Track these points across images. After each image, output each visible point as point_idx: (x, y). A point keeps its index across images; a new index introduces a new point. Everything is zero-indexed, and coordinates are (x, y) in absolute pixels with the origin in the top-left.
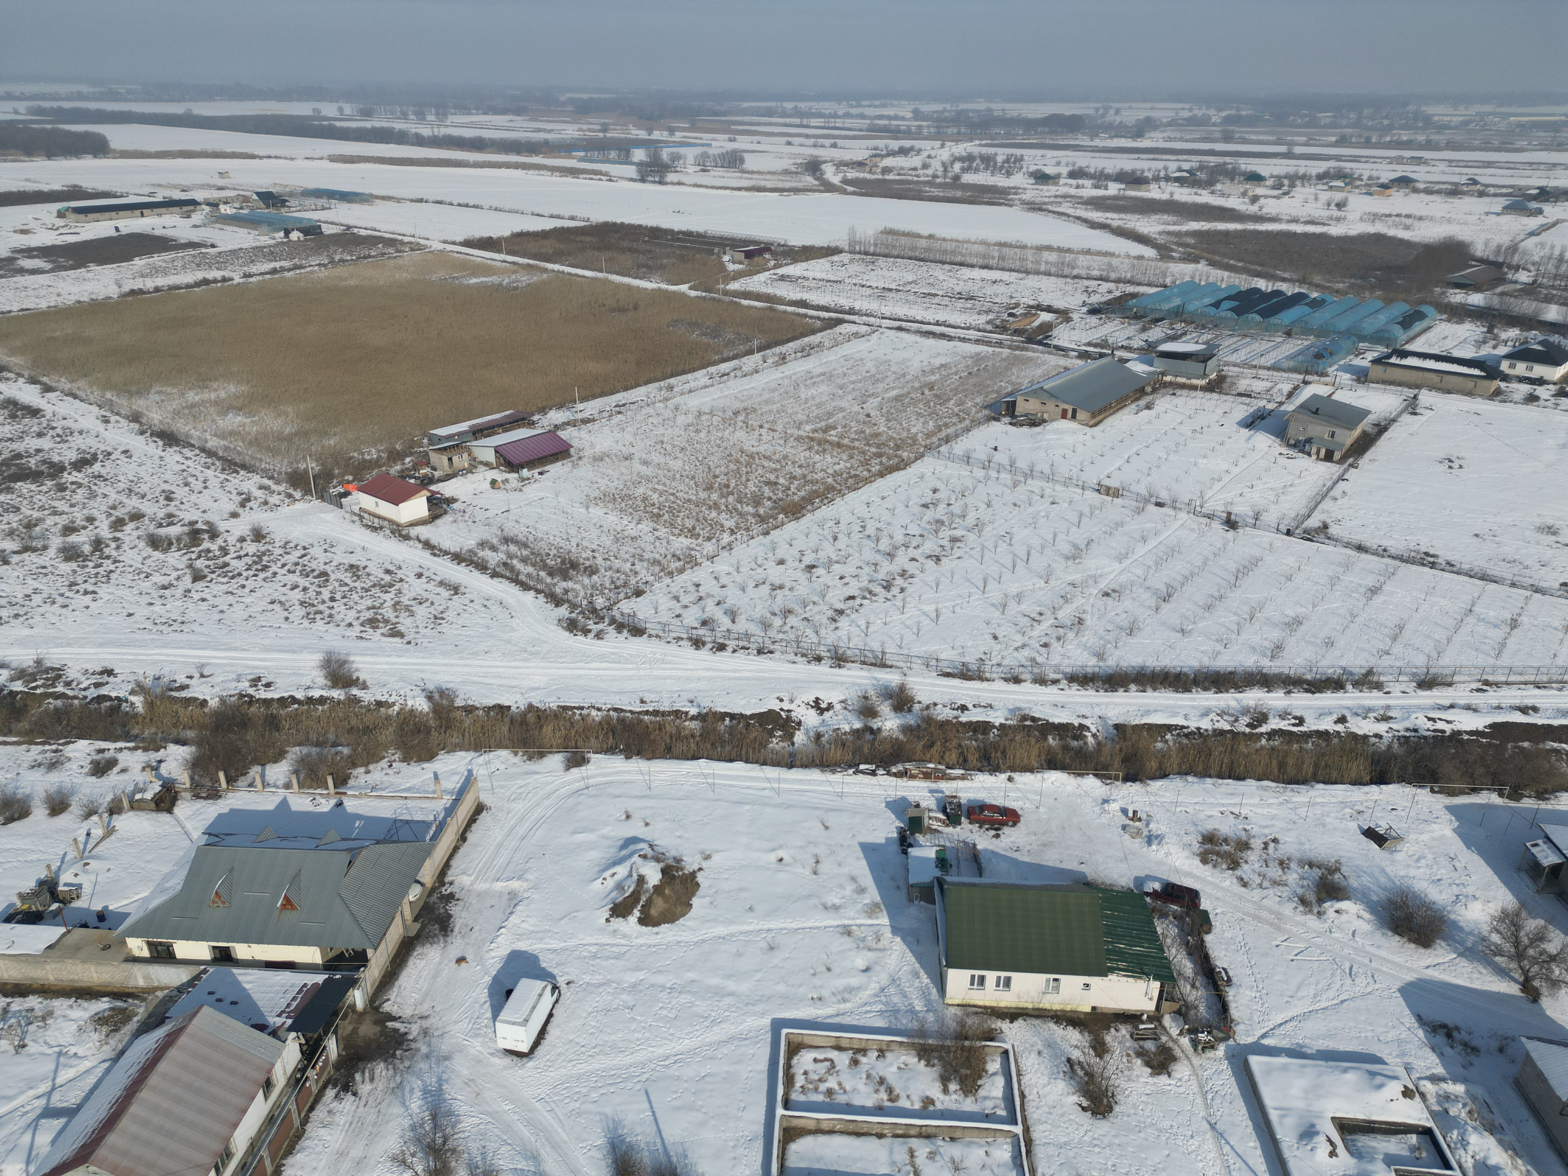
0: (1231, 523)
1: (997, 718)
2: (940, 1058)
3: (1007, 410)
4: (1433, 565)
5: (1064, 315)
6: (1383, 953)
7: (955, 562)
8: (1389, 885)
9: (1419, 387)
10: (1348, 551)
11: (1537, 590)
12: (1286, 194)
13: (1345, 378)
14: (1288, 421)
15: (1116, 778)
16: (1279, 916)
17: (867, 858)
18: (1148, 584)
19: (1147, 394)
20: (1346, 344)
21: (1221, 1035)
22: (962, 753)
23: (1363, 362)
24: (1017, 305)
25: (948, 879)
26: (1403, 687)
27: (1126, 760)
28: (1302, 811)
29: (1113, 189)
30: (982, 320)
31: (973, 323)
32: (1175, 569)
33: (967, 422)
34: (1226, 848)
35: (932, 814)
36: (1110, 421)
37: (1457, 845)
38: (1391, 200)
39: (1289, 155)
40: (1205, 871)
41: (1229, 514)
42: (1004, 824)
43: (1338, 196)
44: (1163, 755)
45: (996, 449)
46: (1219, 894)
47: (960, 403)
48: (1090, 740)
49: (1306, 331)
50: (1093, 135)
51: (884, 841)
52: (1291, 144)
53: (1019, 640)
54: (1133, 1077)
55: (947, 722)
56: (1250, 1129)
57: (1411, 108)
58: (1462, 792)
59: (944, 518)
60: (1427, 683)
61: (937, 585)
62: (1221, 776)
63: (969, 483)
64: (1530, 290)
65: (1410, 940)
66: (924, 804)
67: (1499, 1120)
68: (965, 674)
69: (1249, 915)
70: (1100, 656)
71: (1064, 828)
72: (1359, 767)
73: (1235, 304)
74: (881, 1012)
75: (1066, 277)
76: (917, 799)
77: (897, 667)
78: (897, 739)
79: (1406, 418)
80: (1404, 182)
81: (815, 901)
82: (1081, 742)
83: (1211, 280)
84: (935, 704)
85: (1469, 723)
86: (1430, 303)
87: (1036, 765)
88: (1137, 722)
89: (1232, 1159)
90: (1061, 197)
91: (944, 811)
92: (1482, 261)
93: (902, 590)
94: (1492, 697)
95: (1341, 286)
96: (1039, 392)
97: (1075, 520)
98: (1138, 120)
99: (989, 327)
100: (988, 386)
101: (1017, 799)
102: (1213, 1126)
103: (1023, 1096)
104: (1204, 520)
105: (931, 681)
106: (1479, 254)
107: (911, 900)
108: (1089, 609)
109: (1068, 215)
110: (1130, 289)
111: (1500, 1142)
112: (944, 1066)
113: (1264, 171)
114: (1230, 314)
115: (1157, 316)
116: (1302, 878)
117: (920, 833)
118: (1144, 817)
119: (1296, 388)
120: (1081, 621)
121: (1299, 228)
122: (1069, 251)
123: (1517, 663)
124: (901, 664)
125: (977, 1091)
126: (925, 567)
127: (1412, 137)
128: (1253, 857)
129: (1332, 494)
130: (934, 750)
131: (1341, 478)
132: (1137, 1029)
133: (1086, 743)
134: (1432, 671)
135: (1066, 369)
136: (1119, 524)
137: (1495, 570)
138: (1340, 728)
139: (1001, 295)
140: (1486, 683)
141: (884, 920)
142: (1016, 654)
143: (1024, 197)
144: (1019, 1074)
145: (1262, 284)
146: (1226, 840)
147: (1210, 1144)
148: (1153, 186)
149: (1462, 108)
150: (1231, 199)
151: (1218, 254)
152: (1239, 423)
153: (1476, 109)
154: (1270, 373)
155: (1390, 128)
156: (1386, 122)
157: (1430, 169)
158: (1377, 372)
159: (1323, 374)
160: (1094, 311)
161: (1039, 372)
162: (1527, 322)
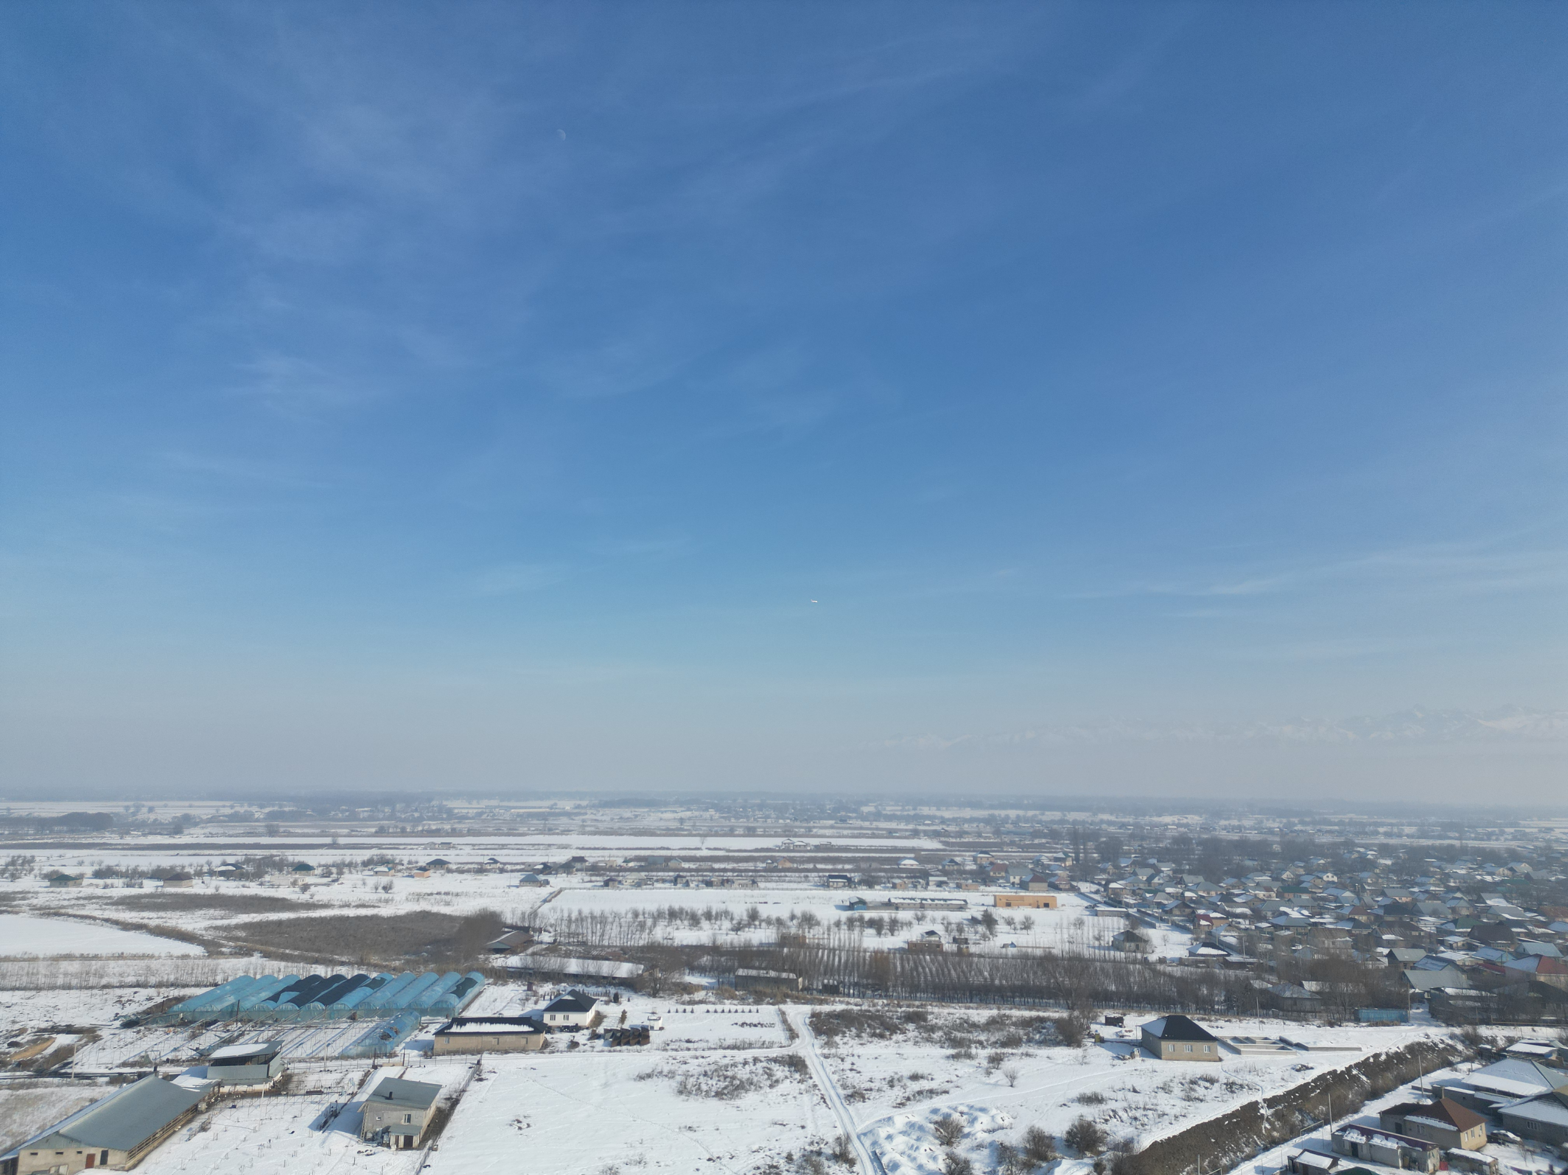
5: (90, 1034)
9: (480, 1052)
12: (335, 881)
13: (413, 1055)
14: (363, 1112)
19: (202, 1113)
20: (409, 1020)
23: (427, 1036)
24: (22, 1031)
29: (149, 887)
38: (430, 880)
39: (334, 846)
43: (384, 880)
49: (370, 1013)
50: (123, 834)
52: (335, 836)
57: (435, 803)
64: (553, 948)
73: (294, 994)
75: (92, 988)
79: (474, 1086)
80: (439, 864)
83: (267, 972)
86: (477, 970)
90: (85, 898)
92: (513, 927)
95: (397, 963)
96: (52, 1140)
98: (175, 817)
106: (509, 921)
109: (94, 918)
110: (175, 993)
113: (311, 861)
114: (290, 1006)
115: (209, 1019)
119: (367, 1074)
121: (351, 912)
122: (96, 957)
127: (440, 827)
131: (424, 1165)
135: (93, 1101)
143: (34, 902)
145: (322, 971)
148: (196, 881)
149: (475, 802)
150: (281, 889)
151: (273, 945)
152: (311, 1127)
153: (484, 803)
154: (339, 1062)
155: (420, 820)
156: (416, 815)
157: (458, 852)
158: (441, 1043)
159: (392, 1055)
160: (129, 1024)
161: (53, 1112)
162: (557, 977)
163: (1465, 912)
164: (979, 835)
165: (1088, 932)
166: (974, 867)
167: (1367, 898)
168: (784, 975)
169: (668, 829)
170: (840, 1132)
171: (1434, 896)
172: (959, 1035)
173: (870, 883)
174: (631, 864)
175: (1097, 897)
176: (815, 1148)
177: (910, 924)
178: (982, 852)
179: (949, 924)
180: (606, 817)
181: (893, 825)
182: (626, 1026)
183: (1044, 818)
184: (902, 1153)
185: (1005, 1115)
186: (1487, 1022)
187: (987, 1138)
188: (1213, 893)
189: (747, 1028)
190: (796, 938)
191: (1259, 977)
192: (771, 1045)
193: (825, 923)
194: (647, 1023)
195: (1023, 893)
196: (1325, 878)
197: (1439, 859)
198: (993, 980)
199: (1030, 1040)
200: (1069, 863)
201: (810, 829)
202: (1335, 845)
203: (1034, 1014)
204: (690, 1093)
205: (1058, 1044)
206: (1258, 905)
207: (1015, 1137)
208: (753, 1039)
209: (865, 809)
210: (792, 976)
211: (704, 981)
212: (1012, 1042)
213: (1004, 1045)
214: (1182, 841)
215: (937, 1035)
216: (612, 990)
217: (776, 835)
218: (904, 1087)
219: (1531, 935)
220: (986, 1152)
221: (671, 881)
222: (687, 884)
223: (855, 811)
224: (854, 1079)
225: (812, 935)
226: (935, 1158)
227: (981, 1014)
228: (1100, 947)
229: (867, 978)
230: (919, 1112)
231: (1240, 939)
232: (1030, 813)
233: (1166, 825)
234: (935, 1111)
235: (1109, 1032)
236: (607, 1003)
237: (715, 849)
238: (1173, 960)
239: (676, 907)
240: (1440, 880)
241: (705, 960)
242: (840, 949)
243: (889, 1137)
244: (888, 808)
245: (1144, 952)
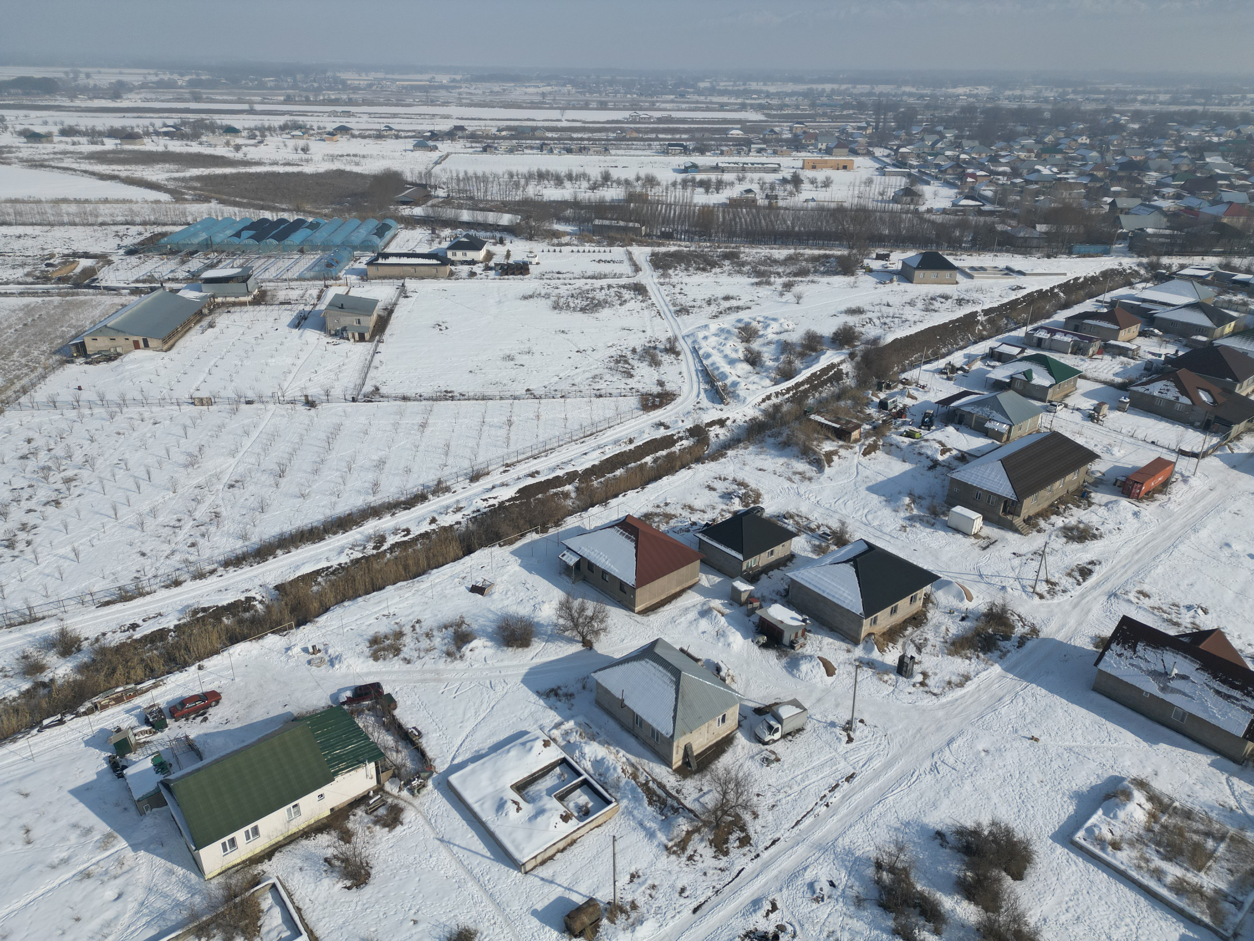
0: (310, 404)
1: (170, 622)
2: (218, 926)
3: (78, 351)
4: (453, 398)
5: (104, 259)
6: (506, 663)
7: (77, 501)
8: (495, 617)
9: (403, 278)
10: (398, 403)
11: (515, 398)
12: (261, 142)
13: (353, 279)
14: (324, 317)
15: (291, 628)
16: (437, 672)
17: (82, 800)
18: (263, 467)
19: (206, 315)
20: (345, 254)
21: (426, 774)
22: (147, 666)
23: (362, 265)
24: (52, 256)
25: (171, 777)
26: (462, 485)
27: (293, 610)
28: (429, 593)
29: (110, 144)
30: (19, 273)
31: (11, 278)
32: (280, 451)
33: (40, 370)
34: (388, 642)
35: (135, 731)
36: (181, 343)
37: (524, 573)
38: (339, 144)
39: (252, 112)
40: (380, 666)
41: (306, 396)
42: (209, 706)
43: (301, 143)
44: (321, 595)
45: (80, 388)
46: (394, 677)
47: (26, 354)
48: (259, 607)
49: (314, 248)
50: (73, 97)
51: (95, 777)
52: (251, 103)
53: (167, 549)
54: (378, 841)
55: (123, 645)
56: (466, 826)
57: (329, 74)
58: (517, 540)
59: (50, 464)
60: (475, 477)
61: (66, 527)
62: (367, 593)
63: (64, 425)
64: (448, 201)
65: (518, 647)
66: (124, 726)
67: (595, 729)
68: (125, 596)
69: (418, 681)
70: (244, 537)
71: (261, 686)
72: (454, 548)
73: (252, 233)
74: (148, 923)
75: (92, 225)
76: (116, 724)
77: (50, 616)
78: (75, 681)
79: (402, 301)
80: (343, 130)
81: (39, 867)
82: (252, 612)
83: (226, 215)
84: (104, 634)
85: (506, 494)
86: (391, 218)
87: (219, 646)
88: (292, 578)
89: (461, 853)
90: (61, 153)
91: (147, 722)
92: (413, 184)
93: (29, 543)
94: (514, 473)
95: (327, 211)
96: (104, 330)
97: (182, 433)
98: (111, 83)
99: (30, 279)
100: (49, 333)
101: (212, 682)
102: (441, 840)
103: (298, 910)
104: (289, 406)
105: (91, 615)
106: (409, 179)
107: (142, 813)
108: (220, 502)
109: (75, 170)
110: (159, 229)
111: (600, 743)
112: (224, 931)
113: (237, 125)
114: (251, 241)
115: (191, 250)
116: (443, 639)
117: (130, 752)
118: (321, 647)
119: (322, 291)
120: (217, 515)
121: (281, 169)
122: (87, 201)
123: (520, 447)
124: (54, 612)
125: (259, 931)
126: (46, 514)
127: (338, 96)
128: (408, 640)
129: (373, 364)
130: (117, 675)
131: (376, 352)
132: (369, 805)
133: (256, 611)
134: (475, 468)
135: (124, 306)
136: (221, 427)
137: (489, 392)
138: (434, 526)
139: (33, 247)
140: (507, 465)
141: (122, 844)
142: (168, 562)
143: (20, 155)
144: (290, 896)
145: (268, 215)
146: (386, 637)
147: (443, 853)
148: (146, 140)
149: (363, 74)
150: (218, 148)
151: (224, 194)
152: (289, 326)
153: (372, 75)
154: (298, 283)
155: (319, 90)
156: (316, 85)
157: (357, 119)
158: (372, 271)
159: (337, 278)
160: (131, 252)
161: (97, 312)
162: (454, 224)
163: (1184, 168)
164: (797, 107)
165: (875, 190)
166: (790, 136)
167: (1109, 157)
168: (631, 224)
169: (532, 103)
170: (670, 334)
171: (1163, 155)
172: (762, 268)
173: (702, 150)
174: (504, 133)
175: (887, 160)
176: (652, 345)
177: (732, 184)
178: (798, 123)
179: (764, 183)
180: (479, 90)
181: (725, 99)
182: (511, 261)
183: (855, 91)
184: (714, 348)
185: (790, 323)
186: (1169, 254)
187: (776, 338)
188: (984, 155)
189: (602, 264)
190: (640, 195)
191: (1003, 222)
192: (620, 276)
193: (664, 183)
194: (526, 259)
195: (827, 158)
196: (1080, 141)
197: (1180, 123)
198: (793, 227)
199: (816, 271)
200: (869, 131)
201: (653, 103)
202: (1096, 112)
203: (822, 252)
204: (562, 308)
205: (836, 273)
206: (1018, 164)
207: (795, 337)
208: (607, 272)
209: (702, 85)
210: (637, 225)
211: (568, 228)
212: (803, 273)
213: (796, 275)
214: (970, 110)
215: (746, 269)
216: (498, 235)
217: (625, 109)
218: (718, 305)
219: (1232, 187)
220: (773, 346)
221: (537, 148)
222: (551, 151)
223: (693, 86)
224: (681, 300)
225: (653, 193)
226: (736, 351)
227: (781, 253)
228: (882, 201)
229: (695, 226)
230: (728, 321)
231: (995, 192)
232: (844, 87)
233: (959, 95)
234: (739, 321)
235: (876, 265)
236: (495, 244)
237: (573, 121)
238: (938, 210)
239: (543, 169)
240: (1174, 141)
241: (569, 212)
242: (675, 204)
243: (705, 338)
244: (722, 84)
245: (917, 204)
